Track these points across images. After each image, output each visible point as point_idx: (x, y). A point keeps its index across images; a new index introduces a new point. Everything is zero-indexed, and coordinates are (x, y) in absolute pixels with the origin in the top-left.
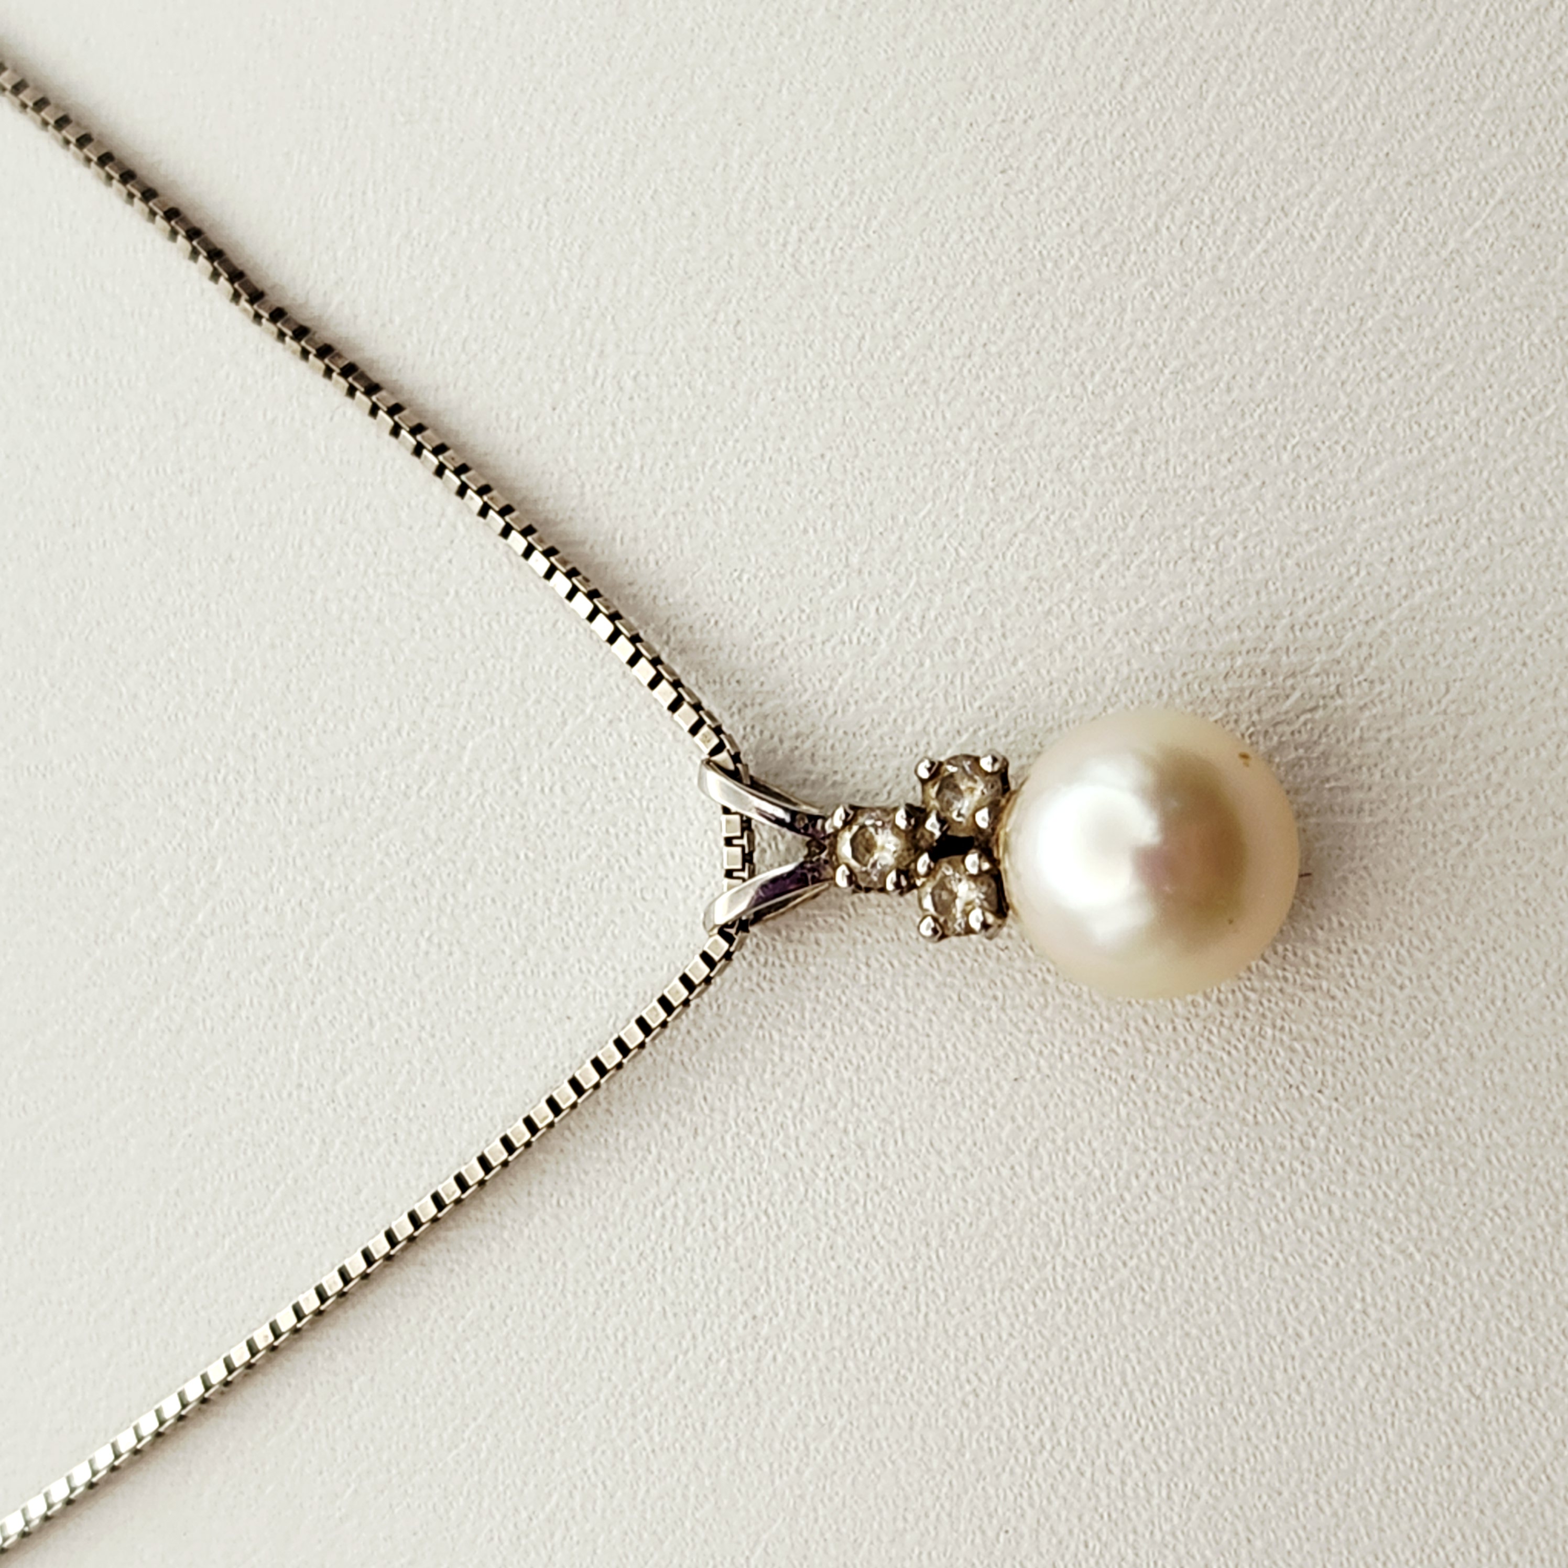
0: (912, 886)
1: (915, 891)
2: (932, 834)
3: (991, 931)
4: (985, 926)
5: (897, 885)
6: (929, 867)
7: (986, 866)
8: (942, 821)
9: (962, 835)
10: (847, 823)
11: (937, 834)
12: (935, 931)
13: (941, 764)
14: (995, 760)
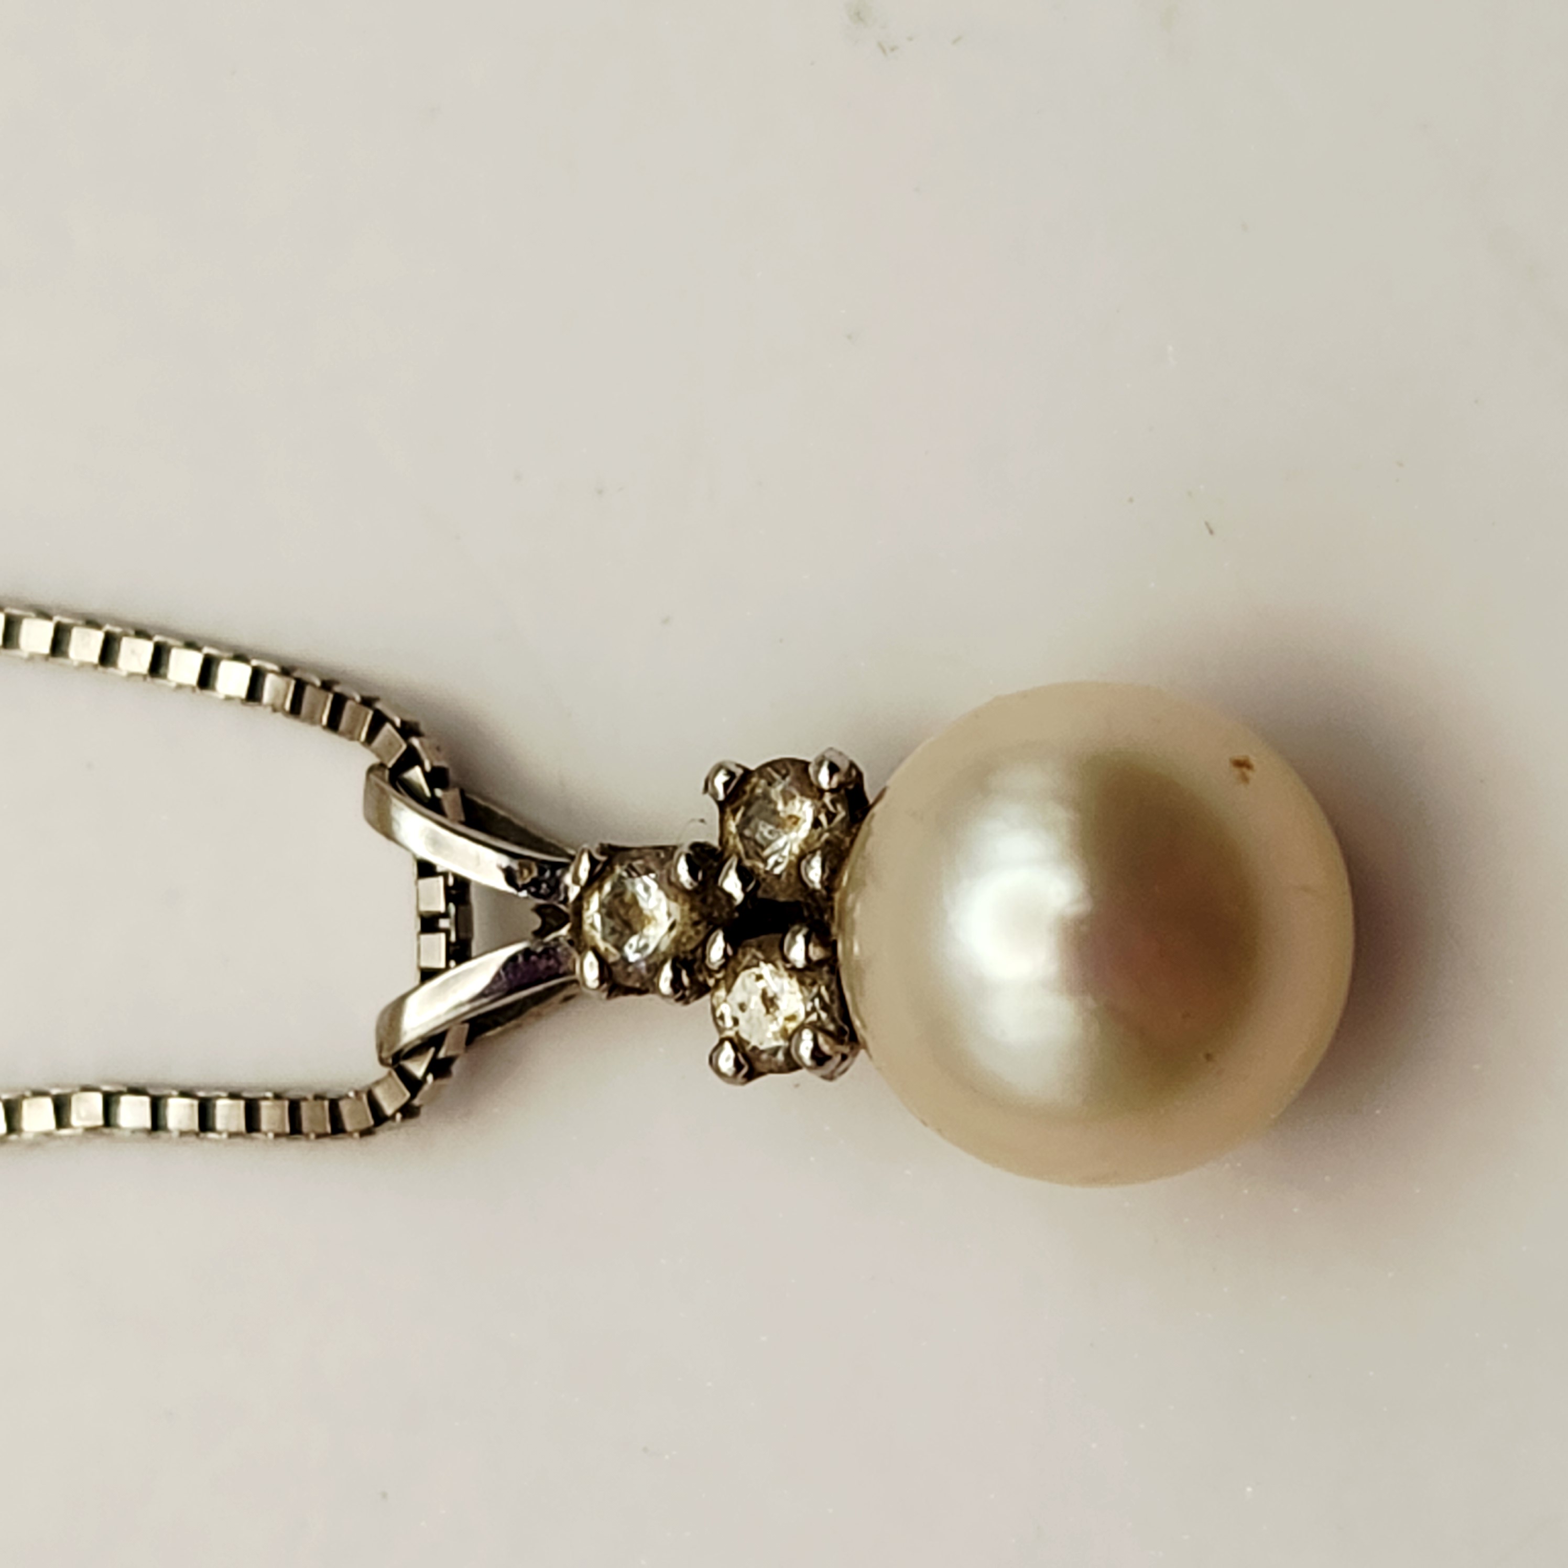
0: (702, 990)
1: (707, 997)
2: (730, 897)
3: (830, 1066)
4: (819, 1057)
5: (676, 983)
6: (725, 954)
7: (817, 953)
8: (745, 875)
9: (782, 899)
10: (595, 879)
11: (739, 896)
12: (738, 1066)
13: (747, 773)
14: (833, 769)
